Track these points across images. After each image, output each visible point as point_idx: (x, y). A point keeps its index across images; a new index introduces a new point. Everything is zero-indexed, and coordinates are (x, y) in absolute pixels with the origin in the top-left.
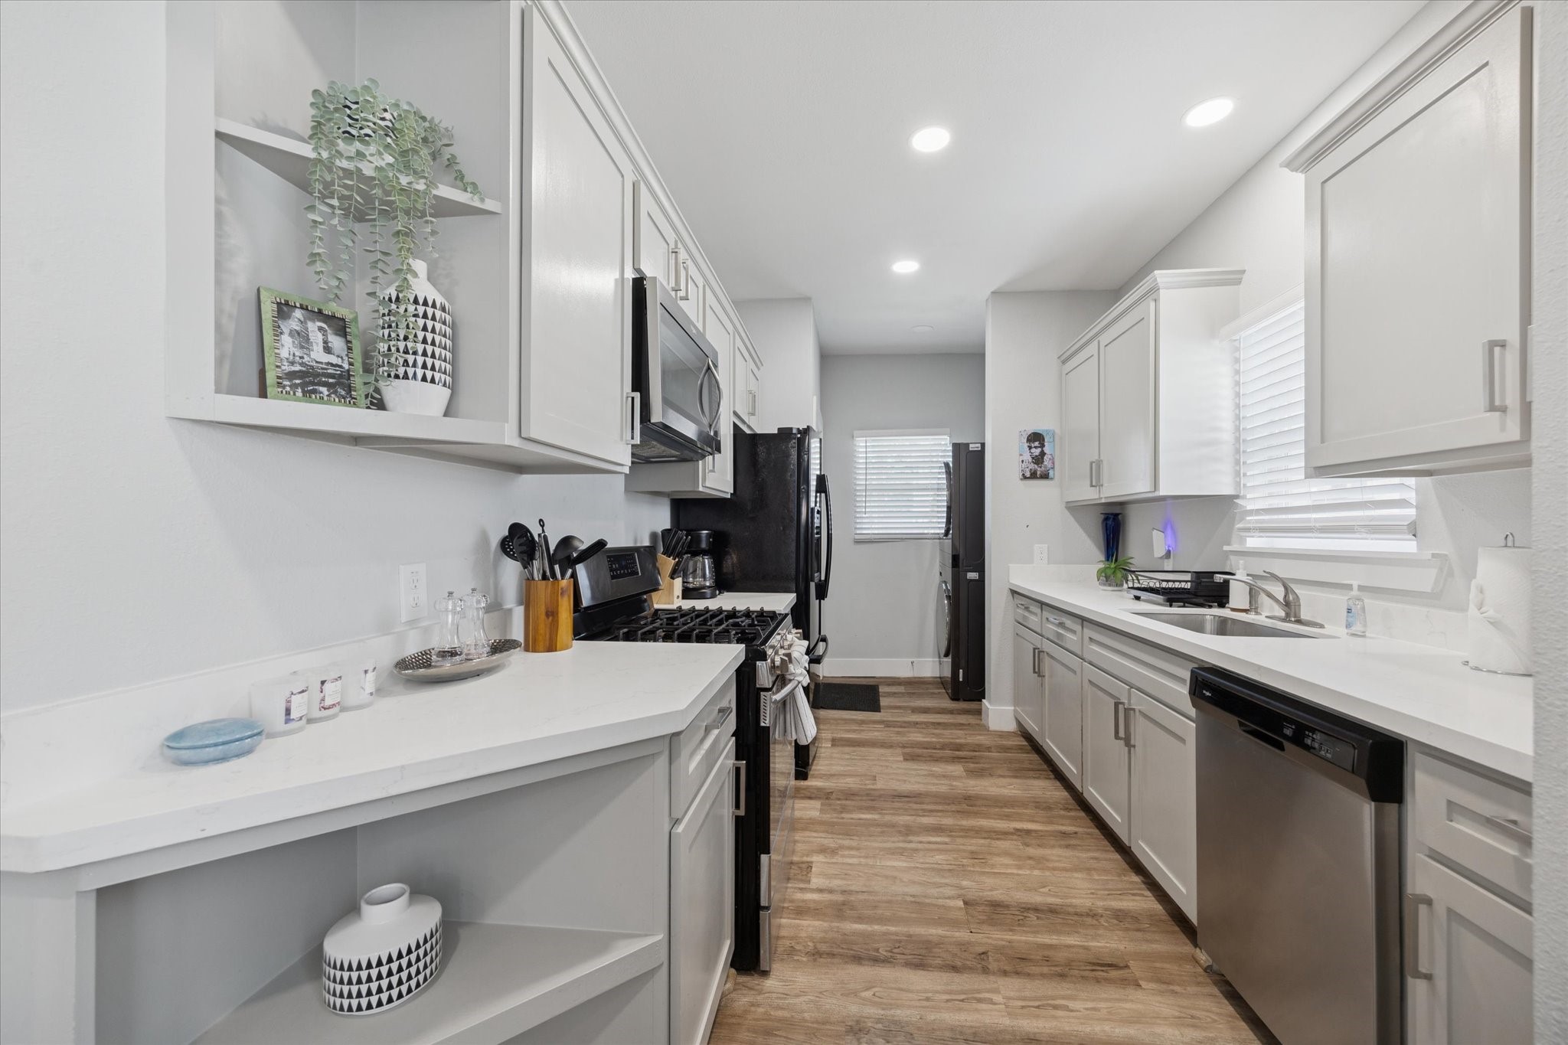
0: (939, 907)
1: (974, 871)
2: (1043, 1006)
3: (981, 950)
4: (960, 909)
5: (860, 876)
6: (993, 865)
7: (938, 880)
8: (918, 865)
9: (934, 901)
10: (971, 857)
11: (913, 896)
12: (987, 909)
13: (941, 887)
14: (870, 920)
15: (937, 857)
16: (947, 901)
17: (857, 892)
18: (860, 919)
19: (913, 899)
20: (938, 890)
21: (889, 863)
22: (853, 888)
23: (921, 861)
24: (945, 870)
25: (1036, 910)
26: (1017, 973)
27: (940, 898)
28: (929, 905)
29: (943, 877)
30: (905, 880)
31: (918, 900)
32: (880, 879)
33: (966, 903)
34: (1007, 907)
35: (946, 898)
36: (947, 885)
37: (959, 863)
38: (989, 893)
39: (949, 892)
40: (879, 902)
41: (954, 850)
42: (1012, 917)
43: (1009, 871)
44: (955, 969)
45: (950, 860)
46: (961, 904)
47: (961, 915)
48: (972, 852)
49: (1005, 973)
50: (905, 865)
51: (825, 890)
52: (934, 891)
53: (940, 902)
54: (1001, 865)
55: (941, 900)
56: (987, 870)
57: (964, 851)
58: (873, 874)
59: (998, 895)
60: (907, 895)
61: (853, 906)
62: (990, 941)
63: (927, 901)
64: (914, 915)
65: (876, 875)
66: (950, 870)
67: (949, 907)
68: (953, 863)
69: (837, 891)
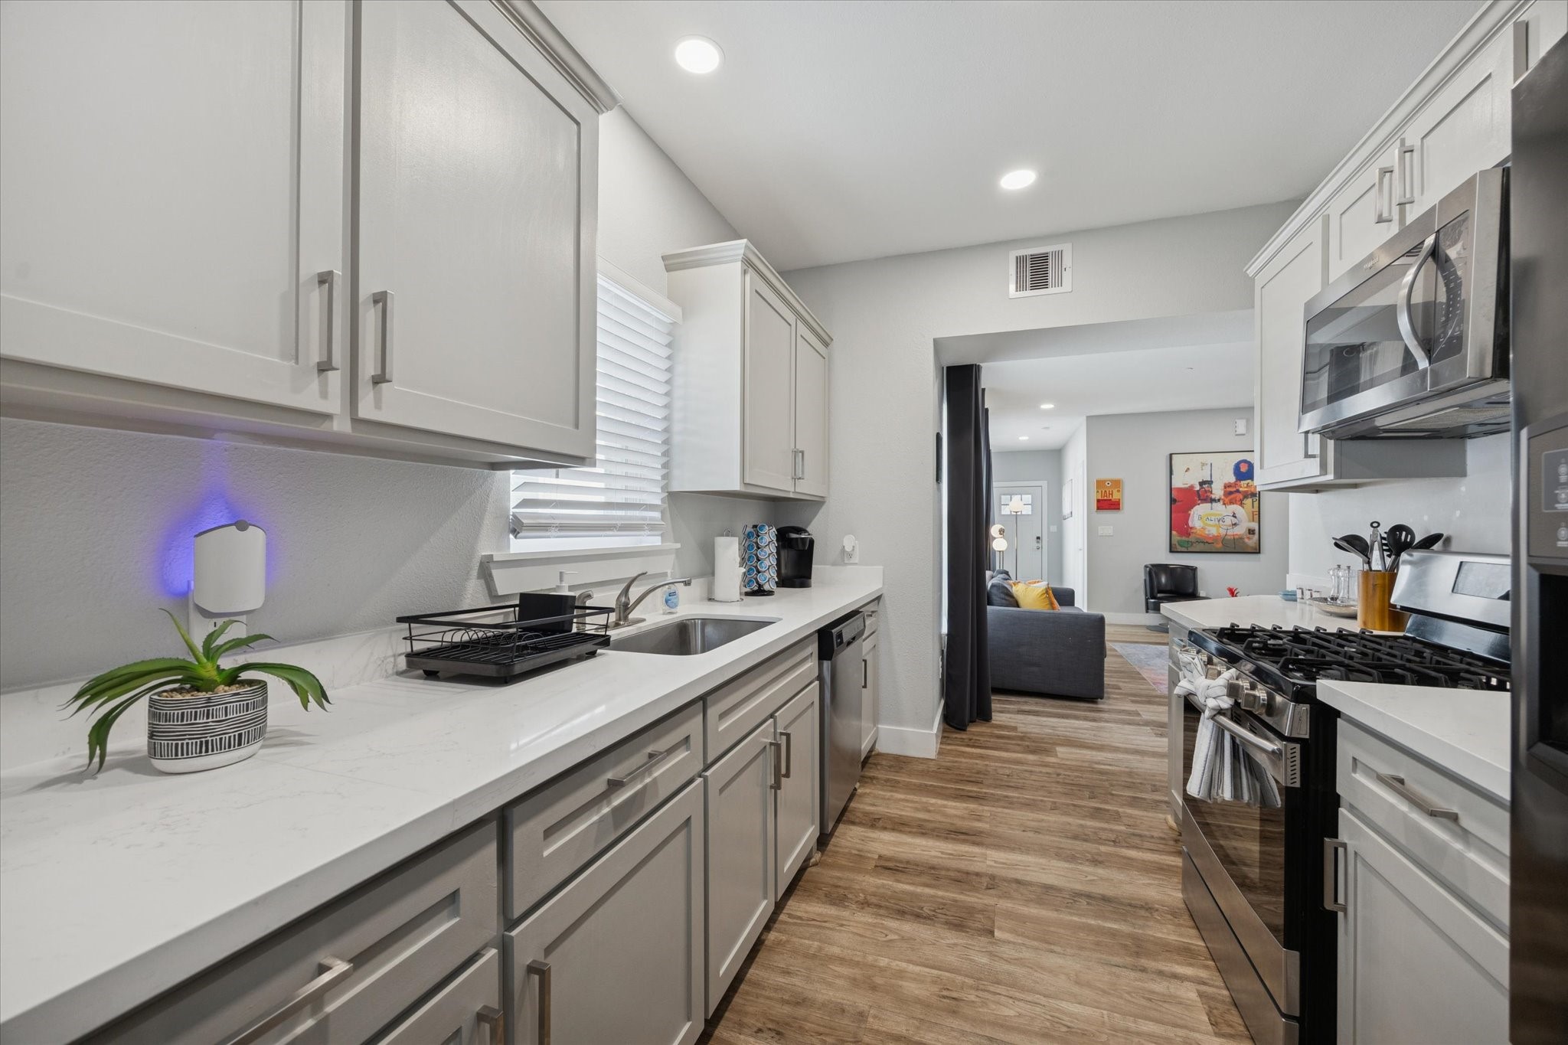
0: (1022, 935)
1: (966, 976)
2: (960, 856)
3: (991, 891)
4: (1000, 929)
5: (1129, 993)
6: (934, 982)
7: (1019, 971)
8: (1043, 1000)
9: (1028, 942)
10: (962, 1004)
11: (1052, 951)
12: (970, 924)
13: (1015, 959)
14: (1101, 931)
15: (1012, 1013)
16: (1012, 940)
17: (1125, 967)
18: (1113, 934)
19: (1052, 947)
20: (1021, 955)
21: (1087, 1011)
22: (1133, 975)
23: (1038, 1009)
24: (1006, 985)
25: (918, 916)
26: (968, 873)
27: (1019, 944)
28: (1034, 939)
29: (1009, 974)
30: (1063, 977)
31: (1046, 946)
32: (1099, 985)
33: (992, 933)
34: (947, 923)
35: (1014, 943)
36: (1007, 961)
37: (980, 994)
38: (960, 941)
39: (1007, 951)
40: (1094, 950)
41: (983, 1022)
42: (948, 913)
43: (918, 969)
44: (1018, 882)
45: (993, 1002)
46: (997, 933)
47: (999, 922)
48: (954, 1013)
49: (977, 874)
50: (1064, 1005)
51: (1167, 976)
52: (1026, 954)
53: (1020, 940)
54: (923, 982)
55: (1020, 941)
56: (947, 974)
57: (966, 1018)
58: (1109, 994)
59: (951, 937)
60: (1059, 953)
61: (1126, 950)
62: (980, 896)
63: (1036, 944)
64: (1052, 929)
65: (1104, 991)
66: (998, 982)
67: (1012, 933)
68: (990, 996)
69: (1153, 972)
